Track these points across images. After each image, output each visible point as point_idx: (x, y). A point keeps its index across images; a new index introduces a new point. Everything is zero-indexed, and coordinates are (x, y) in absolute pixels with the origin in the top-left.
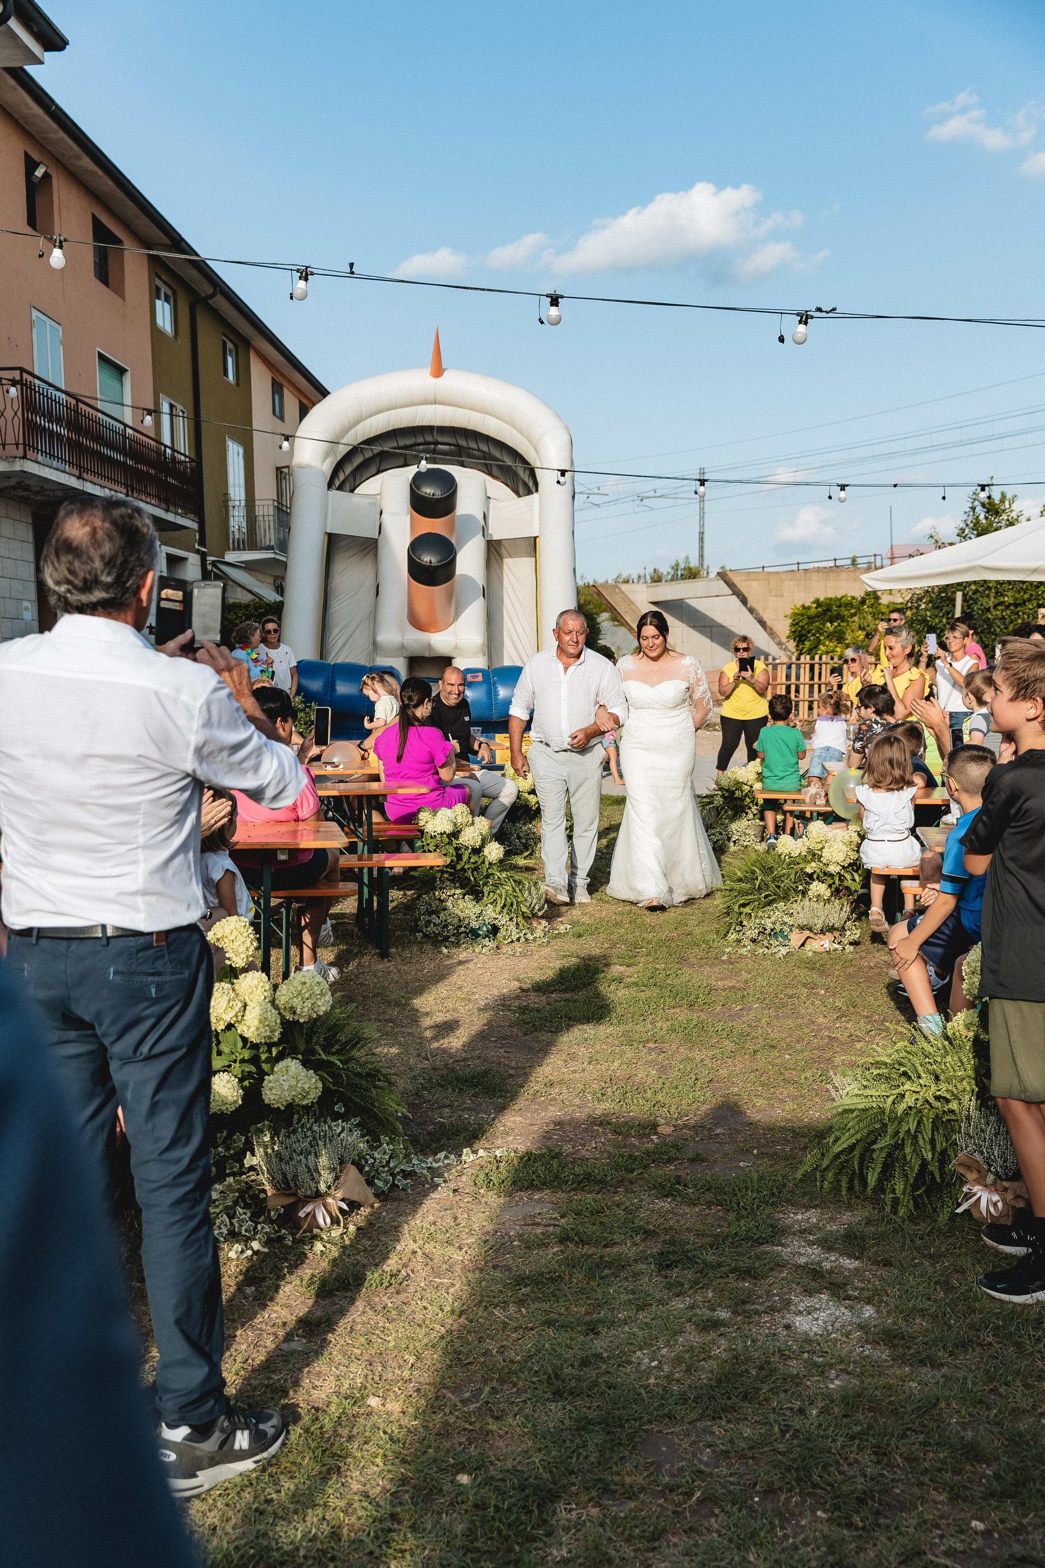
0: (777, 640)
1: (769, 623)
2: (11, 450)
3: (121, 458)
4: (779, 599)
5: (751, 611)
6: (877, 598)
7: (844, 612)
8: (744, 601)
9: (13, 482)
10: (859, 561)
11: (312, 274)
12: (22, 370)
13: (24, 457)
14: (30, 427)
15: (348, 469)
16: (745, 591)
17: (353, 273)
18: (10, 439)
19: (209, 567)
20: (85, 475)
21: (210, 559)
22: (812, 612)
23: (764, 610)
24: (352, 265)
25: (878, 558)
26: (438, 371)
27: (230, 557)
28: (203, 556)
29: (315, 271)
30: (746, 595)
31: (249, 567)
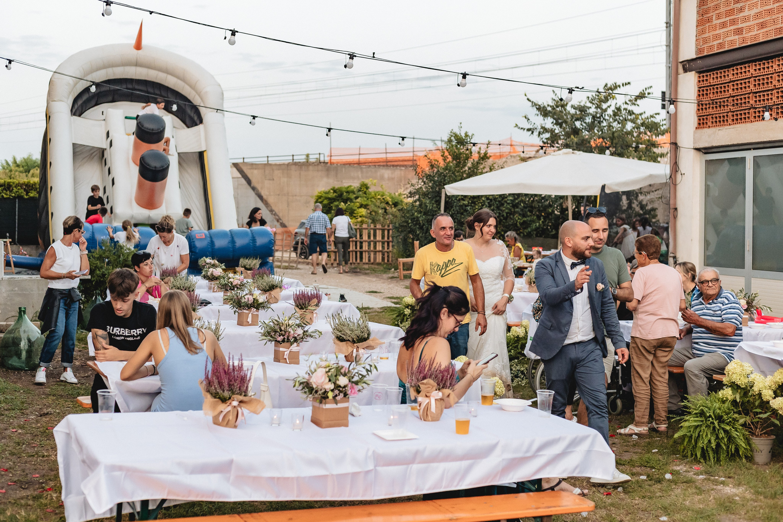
0: (269, 208)
1: (265, 197)
4: (271, 182)
5: (254, 189)
6: (367, 188)
7: (352, 196)
8: (249, 182)
10: (311, 157)
11: (355, 56)
16: (250, 176)
17: (374, 57)
22: (332, 195)
23: (262, 188)
24: (374, 53)
25: (322, 156)
29: (357, 55)
30: (251, 178)
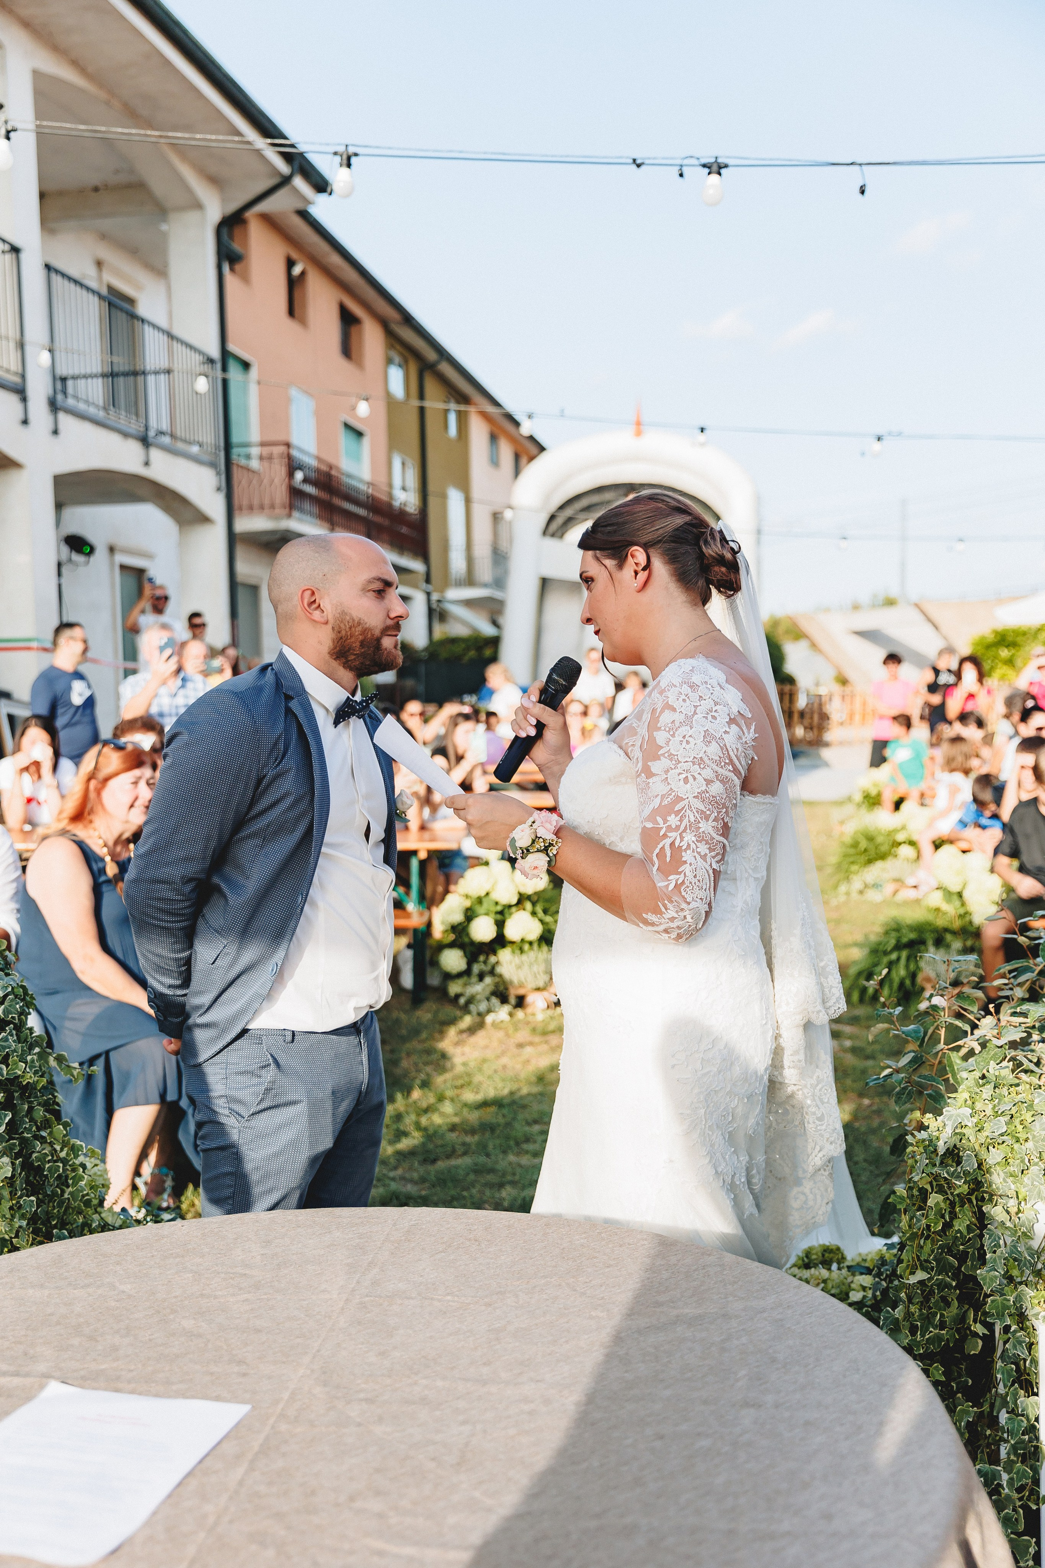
2: (278, 511)
3: (362, 512)
8: (938, 628)
9: (277, 536)
12: (288, 445)
13: (289, 516)
14: (295, 493)
15: (559, 520)
16: (939, 620)
18: (278, 501)
19: (434, 606)
20: (337, 529)
21: (435, 597)
26: (639, 433)
27: (453, 594)
28: (428, 594)
30: (940, 623)
31: (469, 603)
